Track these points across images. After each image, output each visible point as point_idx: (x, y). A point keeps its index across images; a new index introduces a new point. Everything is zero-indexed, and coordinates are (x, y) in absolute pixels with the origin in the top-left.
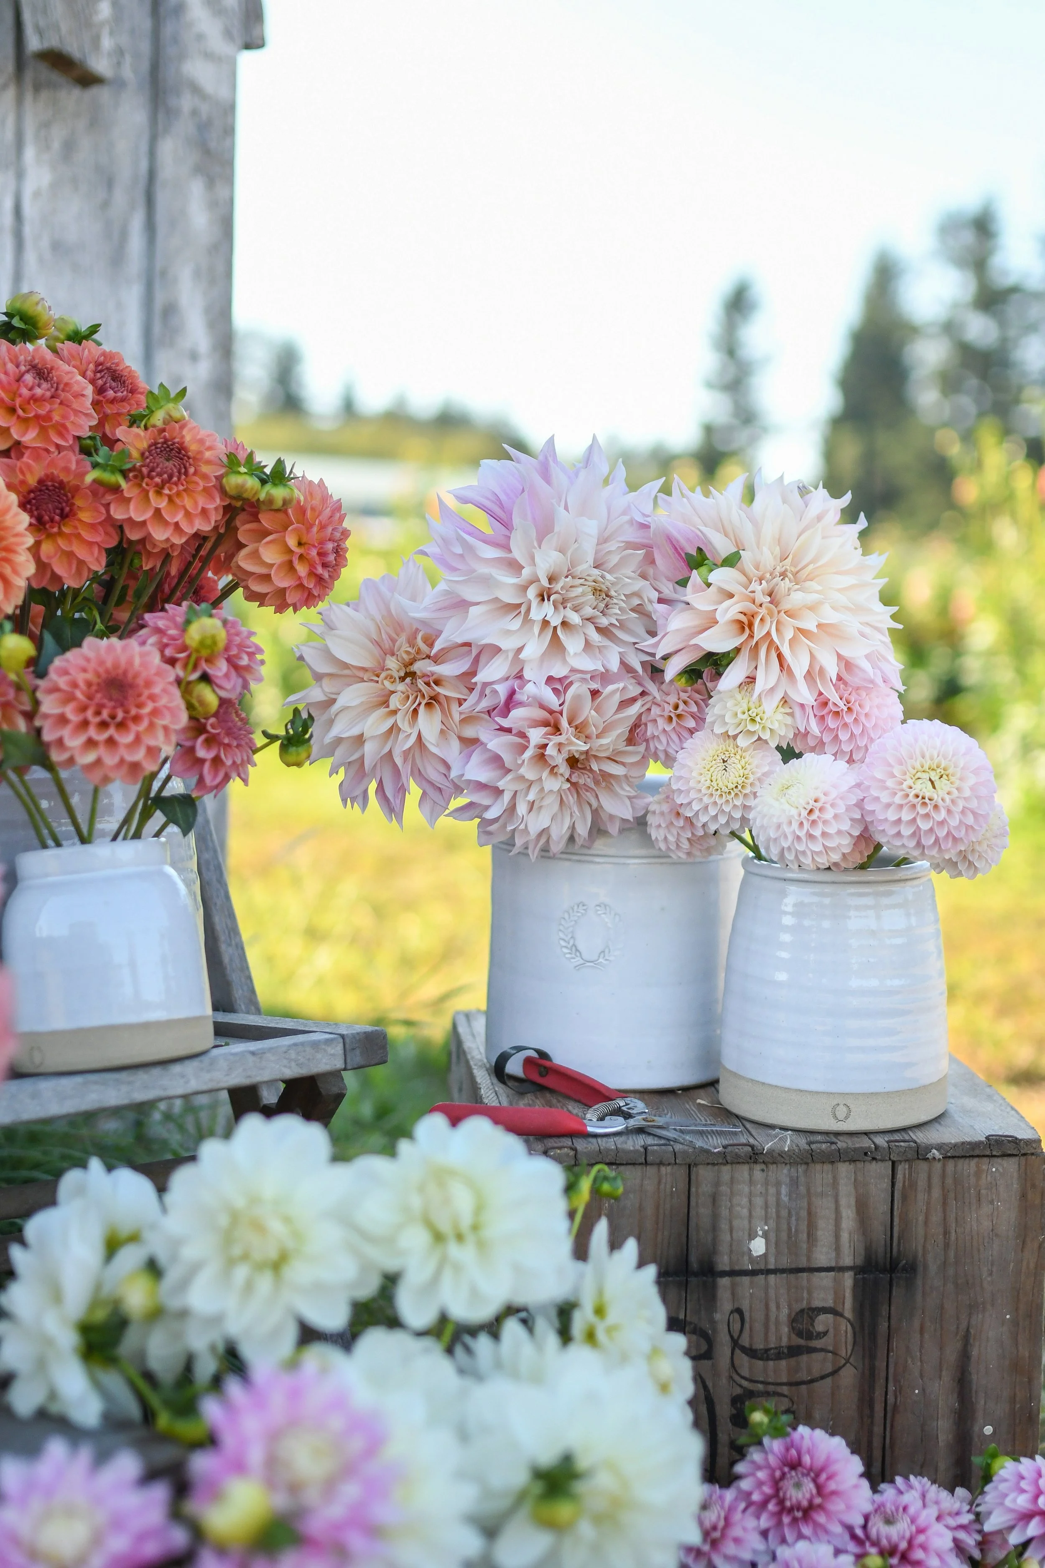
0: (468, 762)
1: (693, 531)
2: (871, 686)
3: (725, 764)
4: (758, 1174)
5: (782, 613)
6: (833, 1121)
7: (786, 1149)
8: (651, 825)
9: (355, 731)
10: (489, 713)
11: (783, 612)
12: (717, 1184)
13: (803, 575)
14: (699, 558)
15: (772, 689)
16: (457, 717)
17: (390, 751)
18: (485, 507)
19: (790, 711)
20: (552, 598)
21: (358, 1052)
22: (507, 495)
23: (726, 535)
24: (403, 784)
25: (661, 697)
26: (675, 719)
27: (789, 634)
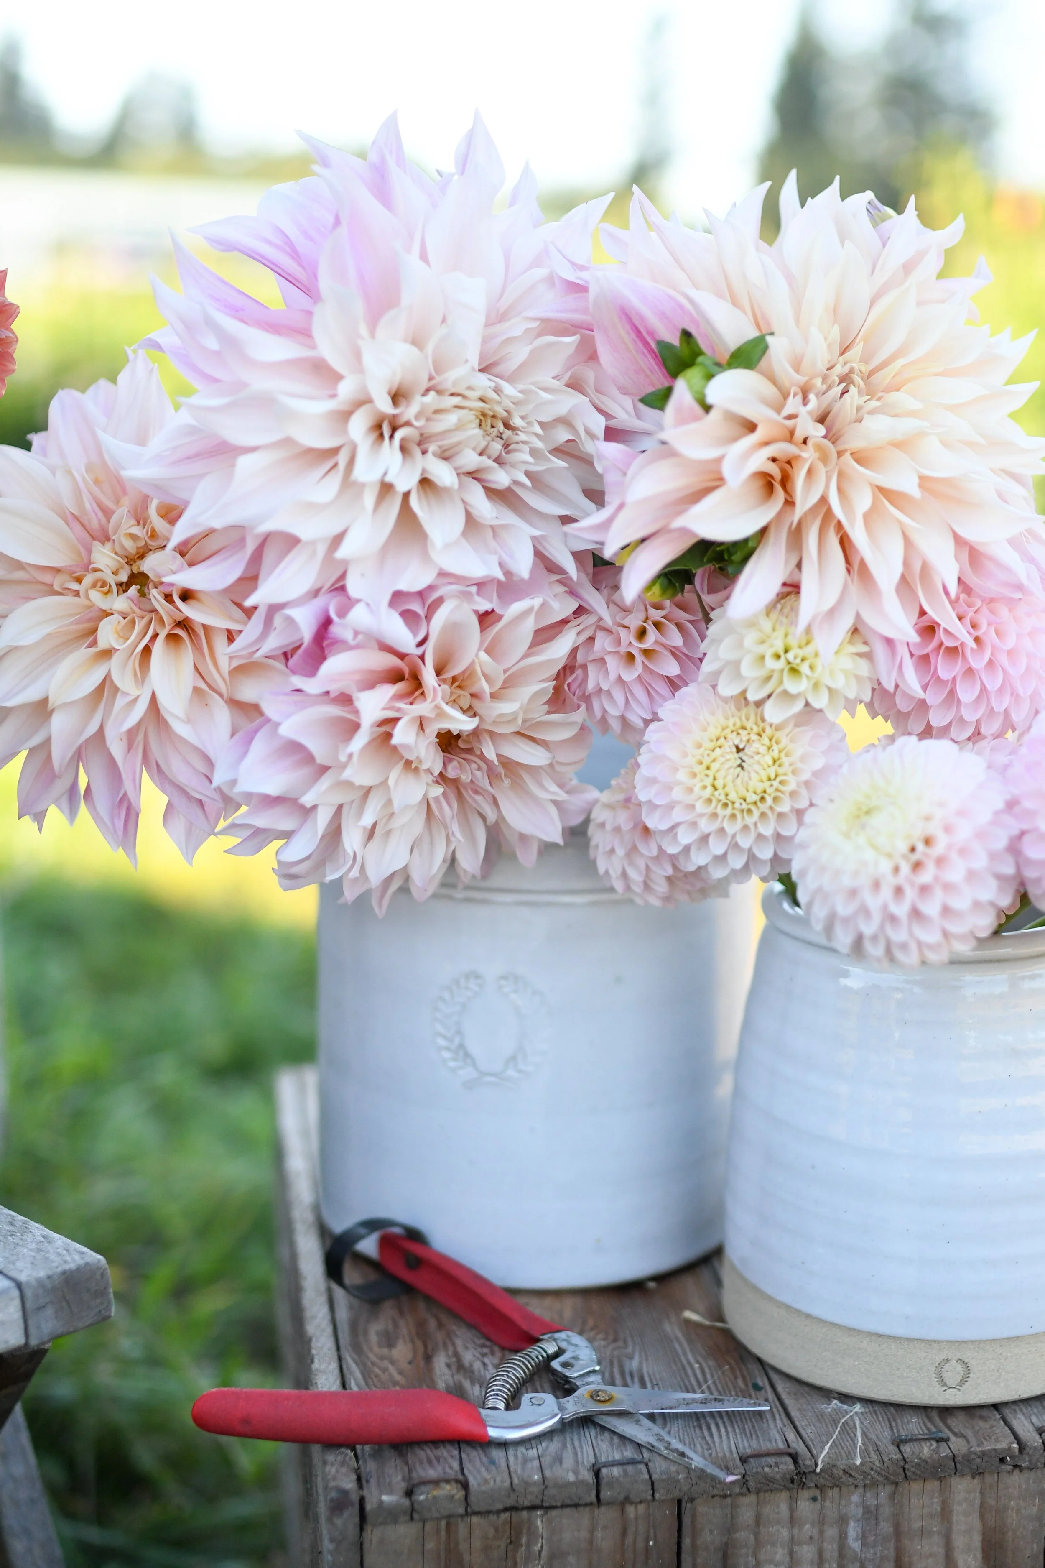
0: (246, 753)
1: (671, 298)
2: (1018, 595)
3: (741, 754)
4: (805, 1506)
5: (847, 457)
6: (938, 1388)
7: (858, 1462)
8: (597, 846)
9: (32, 694)
10: (286, 656)
11: (848, 454)
12: (730, 1528)
13: (884, 377)
14: (685, 352)
15: (832, 613)
16: (225, 665)
17: (101, 731)
18: (263, 257)
19: (864, 649)
20: (399, 435)
21: (50, 1311)
22: (305, 234)
23: (735, 303)
24: (125, 794)
25: (613, 617)
26: (639, 658)
27: (863, 501)
